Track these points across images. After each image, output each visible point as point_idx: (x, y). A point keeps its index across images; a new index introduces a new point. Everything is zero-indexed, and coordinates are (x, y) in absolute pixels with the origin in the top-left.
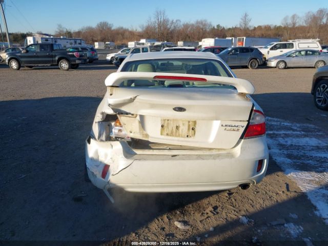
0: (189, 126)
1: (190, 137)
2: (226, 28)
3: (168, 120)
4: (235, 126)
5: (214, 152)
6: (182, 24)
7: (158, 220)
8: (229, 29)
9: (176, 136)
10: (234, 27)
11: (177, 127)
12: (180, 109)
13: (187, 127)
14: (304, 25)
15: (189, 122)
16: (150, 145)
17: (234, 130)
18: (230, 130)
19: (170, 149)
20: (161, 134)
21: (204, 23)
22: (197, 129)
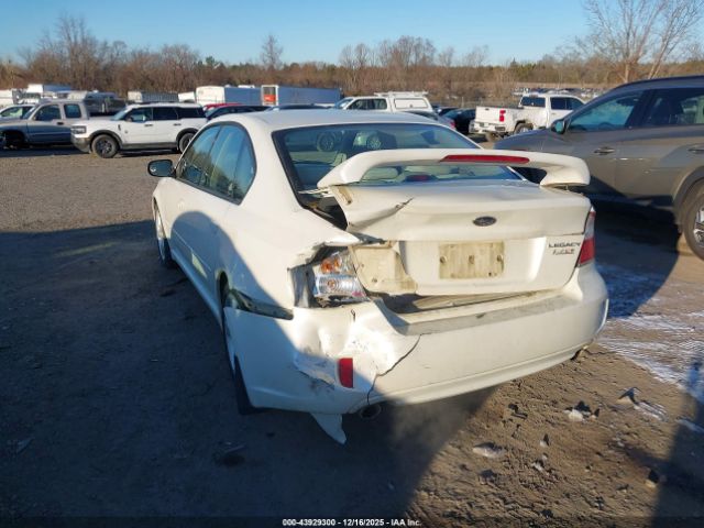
0: (492, 253)
1: (496, 275)
2: (226, 66)
3: (452, 246)
4: (568, 245)
5: (537, 299)
6: (129, 50)
7: (441, 455)
8: (235, 67)
9: (469, 277)
10: (244, 63)
11: (470, 258)
12: (486, 221)
13: (488, 256)
14: (380, 64)
15: (492, 245)
16: (415, 303)
17: (567, 253)
18: (561, 253)
19: (455, 306)
20: (441, 277)
21: (182, 51)
22: (507, 258)
